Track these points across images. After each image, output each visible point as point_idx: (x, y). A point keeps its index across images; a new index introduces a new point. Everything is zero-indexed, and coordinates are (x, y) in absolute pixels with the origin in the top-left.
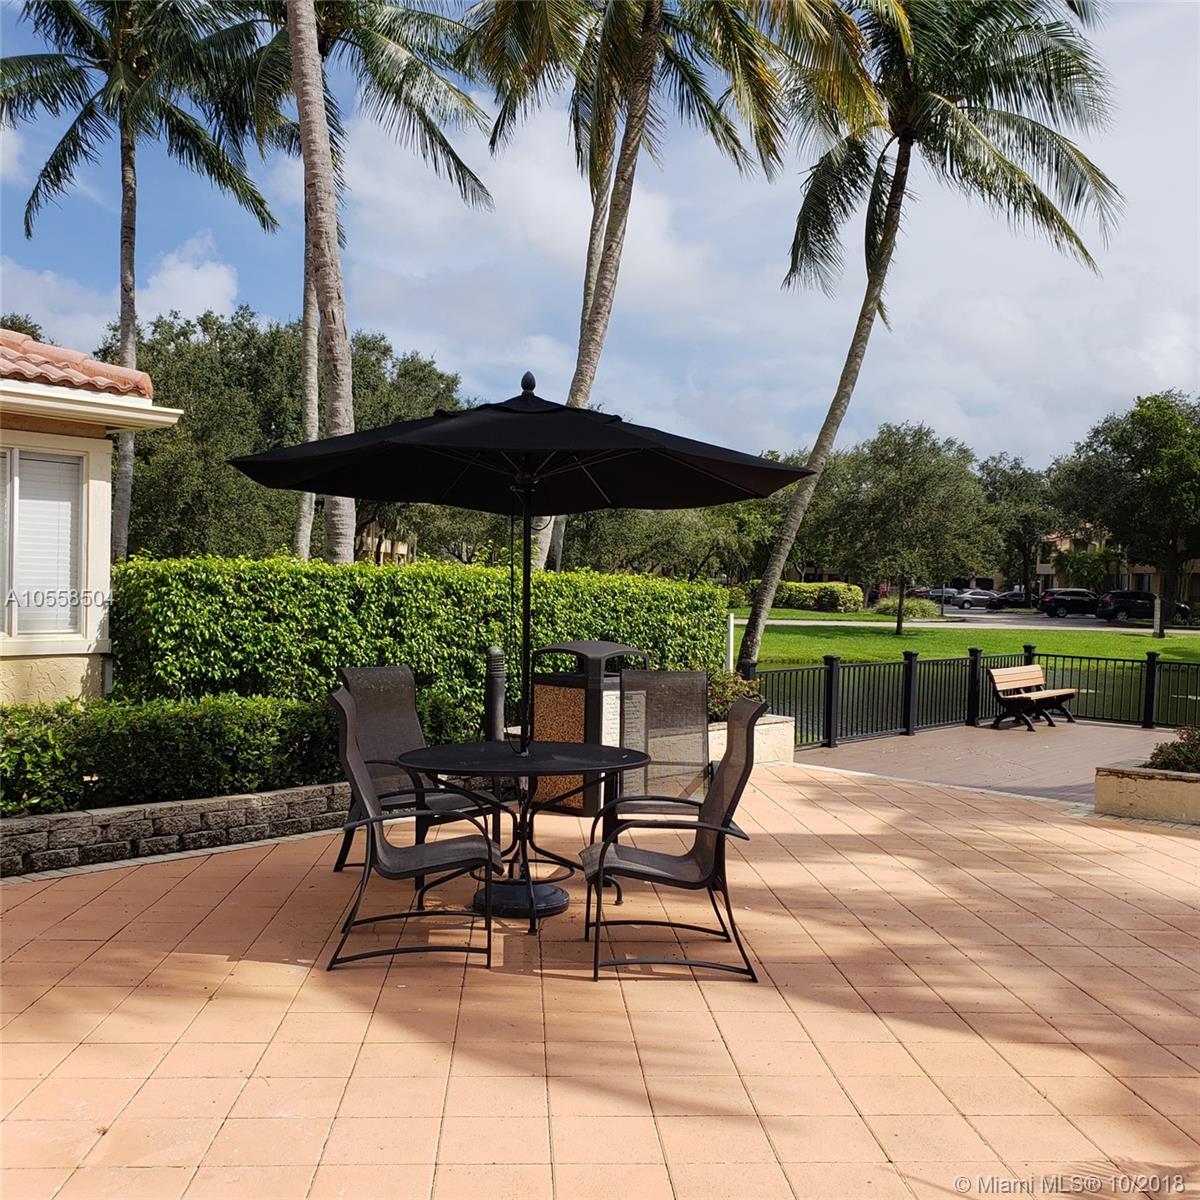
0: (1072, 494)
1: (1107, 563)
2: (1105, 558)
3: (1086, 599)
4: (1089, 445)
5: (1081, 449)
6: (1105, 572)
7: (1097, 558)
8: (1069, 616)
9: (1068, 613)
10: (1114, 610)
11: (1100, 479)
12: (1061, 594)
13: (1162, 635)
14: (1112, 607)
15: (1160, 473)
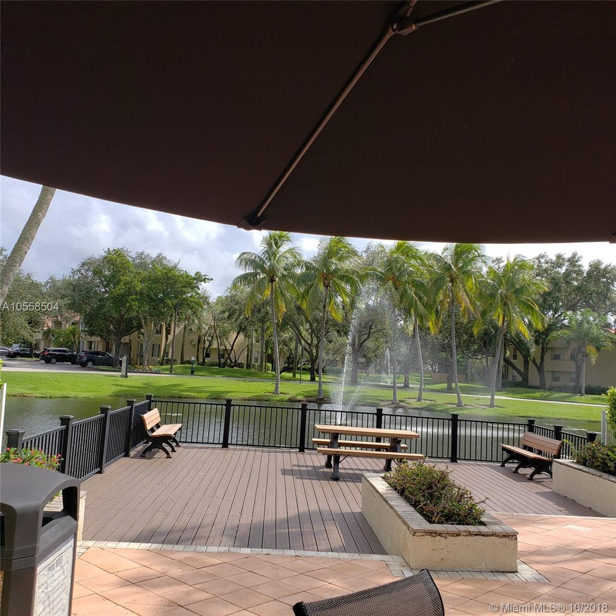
1: (74, 335)
3: (67, 354)
4: (79, 271)
5: (74, 272)
6: (73, 339)
8: (57, 363)
9: (57, 361)
10: (86, 361)
11: (88, 290)
12: (53, 351)
13: (126, 376)
14: (85, 359)
15: (120, 289)
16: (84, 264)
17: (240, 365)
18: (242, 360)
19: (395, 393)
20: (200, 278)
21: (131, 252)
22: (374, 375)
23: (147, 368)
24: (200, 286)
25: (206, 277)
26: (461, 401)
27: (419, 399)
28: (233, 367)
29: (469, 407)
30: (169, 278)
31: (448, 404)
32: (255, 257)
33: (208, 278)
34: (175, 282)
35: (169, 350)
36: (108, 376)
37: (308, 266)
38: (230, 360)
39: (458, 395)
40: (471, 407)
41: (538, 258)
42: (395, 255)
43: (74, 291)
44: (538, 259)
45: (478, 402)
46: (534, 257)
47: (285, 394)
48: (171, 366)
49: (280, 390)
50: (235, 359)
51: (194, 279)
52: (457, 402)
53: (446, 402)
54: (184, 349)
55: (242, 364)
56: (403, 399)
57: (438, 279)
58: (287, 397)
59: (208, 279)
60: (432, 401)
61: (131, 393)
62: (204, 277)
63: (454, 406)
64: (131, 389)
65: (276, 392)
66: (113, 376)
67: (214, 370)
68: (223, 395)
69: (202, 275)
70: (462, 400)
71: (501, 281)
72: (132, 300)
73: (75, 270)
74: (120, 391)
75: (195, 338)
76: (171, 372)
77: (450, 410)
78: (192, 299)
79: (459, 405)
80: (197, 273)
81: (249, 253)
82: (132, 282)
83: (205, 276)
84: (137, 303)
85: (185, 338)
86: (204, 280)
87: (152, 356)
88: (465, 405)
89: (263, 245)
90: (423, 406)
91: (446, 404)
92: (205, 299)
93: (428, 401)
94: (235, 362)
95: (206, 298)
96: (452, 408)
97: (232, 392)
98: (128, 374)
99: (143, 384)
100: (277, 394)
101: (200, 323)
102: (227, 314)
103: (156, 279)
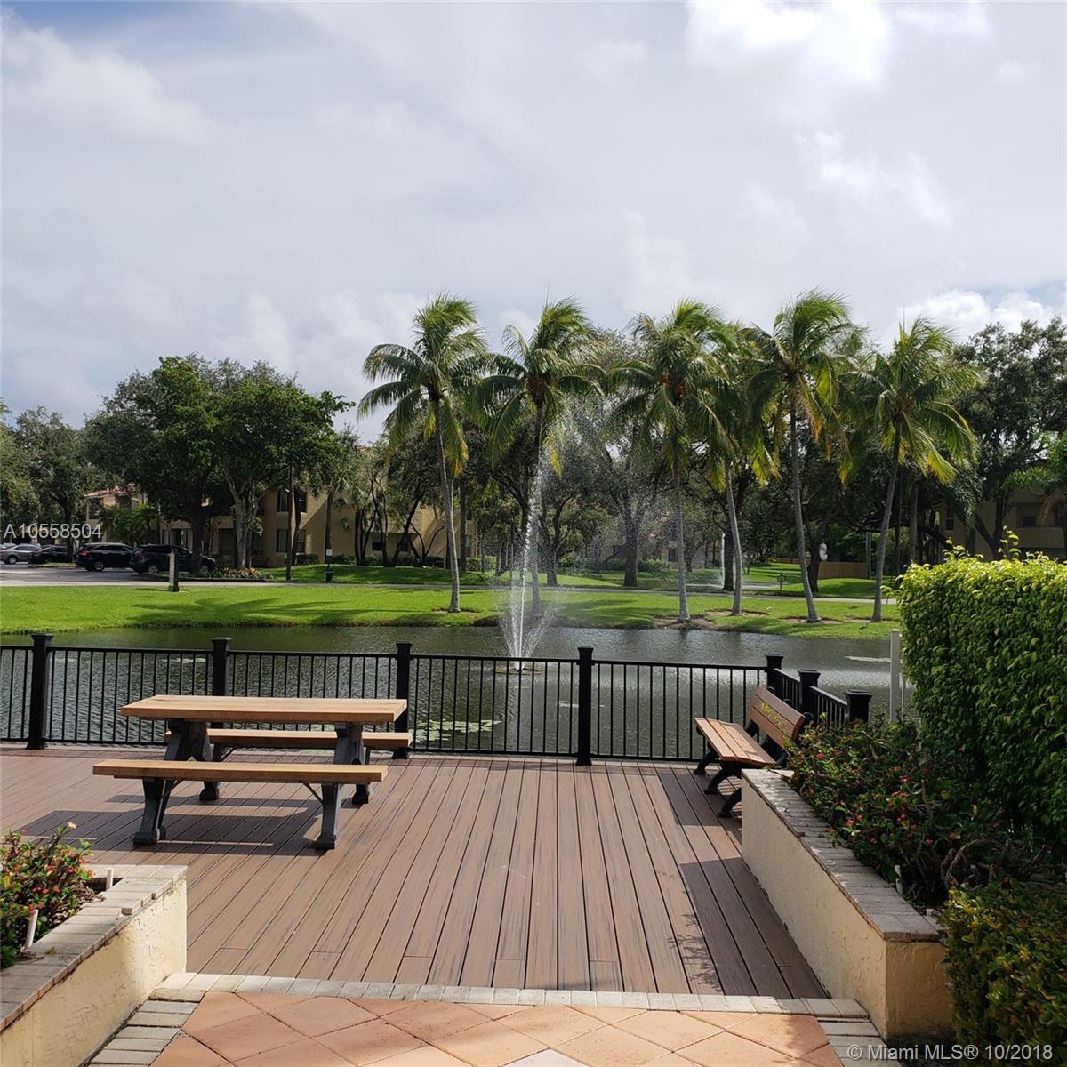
0: (98, 448)
1: (148, 519)
2: (147, 514)
3: (123, 553)
4: (117, 401)
5: (109, 404)
6: (147, 527)
7: (138, 514)
8: (106, 569)
9: (104, 567)
10: (145, 563)
11: (127, 435)
12: (98, 549)
13: (176, 589)
14: (143, 561)
15: (179, 429)
16: (123, 389)
17: (435, 562)
18: (437, 551)
19: (682, 601)
20: (330, 403)
21: (210, 363)
22: (702, 570)
23: (245, 573)
24: (333, 418)
25: (342, 399)
26: (814, 612)
27: (735, 611)
28: (420, 565)
29: (831, 622)
30: (270, 406)
31: (792, 618)
32: (402, 354)
33: (345, 401)
34: (285, 412)
35: (305, 539)
36: (141, 589)
37: (503, 363)
38: (415, 552)
39: (808, 600)
40: (835, 623)
41: (984, 334)
42: (676, 335)
44: (984, 336)
45: (853, 613)
46: (976, 333)
47: (472, 611)
49: (459, 605)
50: (424, 550)
51: (322, 405)
52: (807, 615)
53: (787, 614)
54: (331, 535)
55: (439, 559)
56: (702, 613)
57: (760, 377)
58: (472, 617)
59: (347, 404)
60: (761, 613)
61: (166, 619)
62: (337, 401)
63: (803, 621)
64: (169, 611)
65: (453, 608)
66: (153, 590)
67: (372, 572)
68: (345, 617)
69: (334, 396)
70: (816, 610)
71: (890, 375)
72: (201, 447)
73: (110, 399)
74: (145, 617)
75: (351, 515)
76: (288, 578)
77: (788, 631)
78: (323, 443)
79: (812, 620)
81: (389, 346)
83: (339, 397)
84: (208, 453)
85: (332, 518)
86: (340, 407)
88: (823, 619)
89: (416, 329)
90: (740, 623)
91: (788, 618)
92: (349, 440)
93: (754, 615)
94: (424, 555)
95: (352, 440)
96: (799, 625)
97: (366, 611)
98: (180, 584)
99: (197, 602)
100: (455, 611)
101: (354, 488)
103: (248, 409)
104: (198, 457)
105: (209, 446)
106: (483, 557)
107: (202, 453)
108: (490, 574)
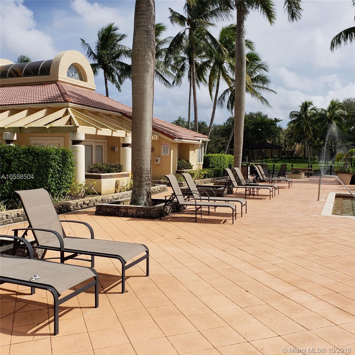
16: (228, 120)
17: (301, 158)
18: (301, 155)
20: (276, 120)
24: (277, 124)
25: (279, 119)
28: (296, 159)
34: (266, 124)
38: (295, 156)
43: (226, 132)
48: (266, 160)
50: (297, 155)
51: (274, 121)
54: (272, 152)
59: (281, 120)
62: (278, 120)
72: (248, 133)
76: (266, 162)
78: (274, 130)
80: (275, 119)
82: (248, 126)
83: (278, 119)
86: (279, 121)
87: (258, 156)
92: (280, 129)
94: (297, 156)
101: (279, 140)
102: (290, 135)
103: (258, 124)
104: (248, 136)
105: (250, 133)
106: (314, 157)
107: (249, 135)
108: (317, 161)
